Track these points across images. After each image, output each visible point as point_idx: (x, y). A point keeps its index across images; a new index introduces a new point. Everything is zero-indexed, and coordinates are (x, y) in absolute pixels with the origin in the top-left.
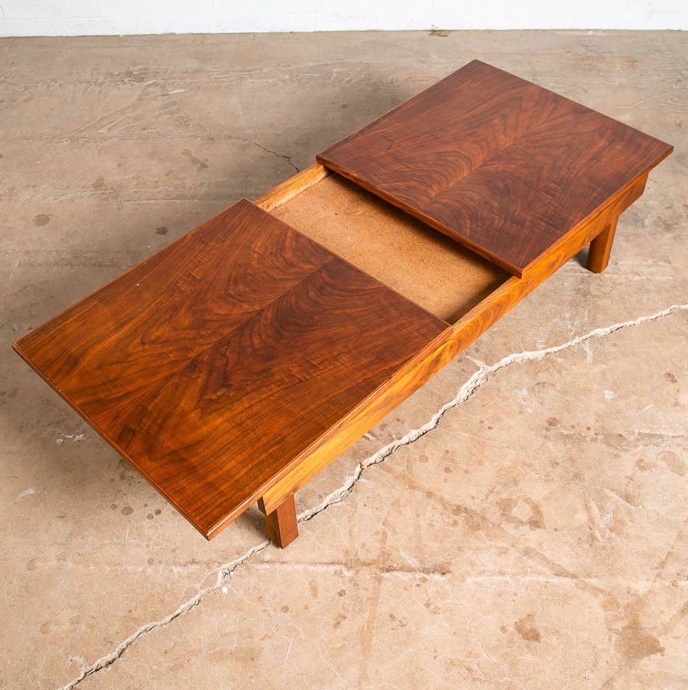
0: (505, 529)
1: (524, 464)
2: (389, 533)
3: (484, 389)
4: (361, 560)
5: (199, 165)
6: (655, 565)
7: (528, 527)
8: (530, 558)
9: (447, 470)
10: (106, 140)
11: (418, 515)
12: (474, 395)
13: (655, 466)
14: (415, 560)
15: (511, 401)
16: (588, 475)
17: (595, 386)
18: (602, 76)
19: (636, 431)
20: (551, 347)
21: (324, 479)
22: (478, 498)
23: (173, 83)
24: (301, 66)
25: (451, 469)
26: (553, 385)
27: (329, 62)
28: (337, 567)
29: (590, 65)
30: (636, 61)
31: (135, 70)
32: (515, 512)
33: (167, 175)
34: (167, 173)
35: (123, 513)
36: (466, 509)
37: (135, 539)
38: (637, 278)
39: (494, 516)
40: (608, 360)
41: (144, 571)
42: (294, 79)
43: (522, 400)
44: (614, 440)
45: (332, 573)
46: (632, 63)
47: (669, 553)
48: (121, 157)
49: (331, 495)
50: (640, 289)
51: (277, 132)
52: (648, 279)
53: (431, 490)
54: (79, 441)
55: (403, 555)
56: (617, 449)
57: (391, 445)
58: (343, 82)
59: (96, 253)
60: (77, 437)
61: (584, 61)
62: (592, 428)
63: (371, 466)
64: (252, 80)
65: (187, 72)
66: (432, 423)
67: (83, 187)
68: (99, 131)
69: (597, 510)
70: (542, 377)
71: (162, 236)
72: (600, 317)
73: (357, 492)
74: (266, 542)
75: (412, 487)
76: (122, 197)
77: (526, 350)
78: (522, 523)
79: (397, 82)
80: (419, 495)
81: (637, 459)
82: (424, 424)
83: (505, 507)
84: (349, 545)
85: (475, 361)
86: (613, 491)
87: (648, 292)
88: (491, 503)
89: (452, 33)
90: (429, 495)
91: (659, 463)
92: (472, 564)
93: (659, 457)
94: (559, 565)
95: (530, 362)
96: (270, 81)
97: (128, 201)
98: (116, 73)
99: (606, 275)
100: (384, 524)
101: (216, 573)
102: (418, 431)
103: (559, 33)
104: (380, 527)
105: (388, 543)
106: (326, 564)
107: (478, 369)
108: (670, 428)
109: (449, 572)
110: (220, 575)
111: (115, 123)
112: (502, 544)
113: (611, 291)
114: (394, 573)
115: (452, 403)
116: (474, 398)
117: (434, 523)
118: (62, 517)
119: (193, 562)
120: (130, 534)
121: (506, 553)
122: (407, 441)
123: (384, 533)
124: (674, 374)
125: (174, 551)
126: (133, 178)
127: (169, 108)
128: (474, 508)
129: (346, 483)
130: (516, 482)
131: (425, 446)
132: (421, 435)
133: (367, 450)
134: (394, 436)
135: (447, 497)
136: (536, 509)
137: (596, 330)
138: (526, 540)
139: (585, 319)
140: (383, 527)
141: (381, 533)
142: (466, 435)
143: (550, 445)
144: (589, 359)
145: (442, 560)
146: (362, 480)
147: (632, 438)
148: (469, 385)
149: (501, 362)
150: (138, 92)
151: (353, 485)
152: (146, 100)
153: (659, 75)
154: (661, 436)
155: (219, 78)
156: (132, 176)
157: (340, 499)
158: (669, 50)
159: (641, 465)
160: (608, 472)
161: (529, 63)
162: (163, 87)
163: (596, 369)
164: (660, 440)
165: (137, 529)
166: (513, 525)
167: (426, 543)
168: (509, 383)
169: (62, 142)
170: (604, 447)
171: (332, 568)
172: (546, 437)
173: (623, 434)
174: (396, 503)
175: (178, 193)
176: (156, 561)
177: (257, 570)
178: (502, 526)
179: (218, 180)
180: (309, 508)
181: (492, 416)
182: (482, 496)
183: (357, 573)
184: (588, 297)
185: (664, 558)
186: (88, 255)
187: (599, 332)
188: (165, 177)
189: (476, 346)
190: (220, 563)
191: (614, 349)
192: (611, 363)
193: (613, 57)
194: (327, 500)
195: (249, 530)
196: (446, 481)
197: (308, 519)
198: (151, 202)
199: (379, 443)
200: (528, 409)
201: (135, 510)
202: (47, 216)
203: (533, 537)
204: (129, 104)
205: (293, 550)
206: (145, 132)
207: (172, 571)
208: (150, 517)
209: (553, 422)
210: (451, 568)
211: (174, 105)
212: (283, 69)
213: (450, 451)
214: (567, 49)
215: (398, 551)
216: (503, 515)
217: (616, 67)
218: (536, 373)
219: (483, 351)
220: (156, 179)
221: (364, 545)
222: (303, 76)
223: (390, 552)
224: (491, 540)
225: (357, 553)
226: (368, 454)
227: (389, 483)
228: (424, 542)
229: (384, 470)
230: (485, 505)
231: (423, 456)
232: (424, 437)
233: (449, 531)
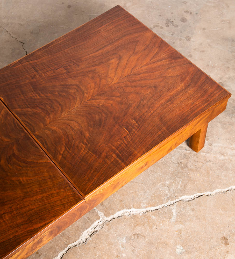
3: (98, 234)
12: (90, 239)
15: (113, 246)
17: (172, 241)
20: (151, 206)
26: (144, 237)
38: (222, 158)
40: (186, 221)
43: (121, 247)
50: (222, 167)
52: (229, 159)
70: (139, 230)
72: (189, 186)
77: (134, 207)
85: (99, 212)
87: (227, 169)
95: (134, 216)
99: (202, 153)
107: (99, 218)
113: (202, 166)
115: (75, 243)
116: (90, 241)
124: (228, 238)
137: (183, 196)
139: (179, 187)
144: (173, 219)
148: (90, 230)
149: (114, 215)
163: (177, 227)
168: (116, 231)
181: (98, 257)
184: (185, 169)
187: (186, 197)
191: (191, 213)
192: (188, 224)
200: (123, 254)
218: (135, 226)
219: (105, 205)
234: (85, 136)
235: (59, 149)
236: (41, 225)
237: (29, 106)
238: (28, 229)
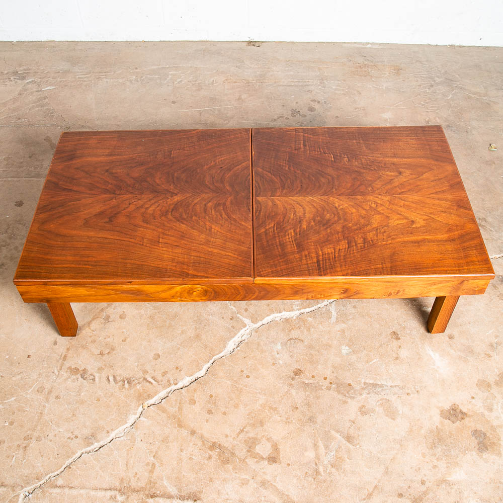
0: (248, 463)
1: (271, 408)
2: (157, 464)
3: (247, 343)
4: (132, 488)
6: (364, 497)
7: (267, 462)
8: (266, 489)
9: (210, 412)
11: (182, 450)
12: (239, 348)
13: (373, 411)
14: (174, 488)
15: (267, 354)
16: (320, 418)
17: (335, 342)
18: (374, 81)
19: (363, 381)
20: (305, 308)
21: (113, 417)
22: (231, 436)
23: (47, 81)
24: (145, 69)
25: (213, 411)
26: (302, 341)
27: (167, 66)
28: (113, 493)
29: (365, 71)
30: (401, 69)
31: (20, 70)
32: (258, 449)
33: (30, 157)
34: (31, 155)
36: (220, 445)
39: (242, 453)
40: (347, 320)
42: (139, 80)
43: (276, 354)
44: (344, 389)
45: (108, 498)
46: (398, 70)
47: (376, 487)
49: (117, 430)
53: (195, 429)
55: (166, 484)
56: (345, 396)
57: (169, 389)
58: (176, 83)
61: (361, 68)
62: (328, 378)
63: (151, 407)
64: (107, 80)
65: (59, 72)
66: (203, 372)
69: (324, 448)
70: (295, 334)
71: (19, 208)
73: (137, 429)
74: (61, 470)
75: (180, 426)
77: (285, 310)
78: (262, 458)
79: (216, 83)
80: (185, 432)
81: (360, 405)
82: (197, 372)
83: (251, 444)
84: (124, 474)
85: (244, 319)
86: (338, 433)
88: (240, 441)
89: (264, 44)
90: (193, 433)
91: (377, 409)
92: (219, 493)
93: (378, 404)
94: (287, 496)
95: (287, 320)
96: (121, 81)
98: (6, 72)
100: (154, 456)
101: (18, 496)
102: (191, 378)
103: (345, 45)
104: (151, 459)
105: (155, 474)
106: (105, 490)
107: (245, 326)
108: (390, 379)
109: (200, 499)
110: (22, 496)
112: (245, 477)
114: (157, 499)
115: (221, 355)
116: (239, 351)
117: (193, 457)
119: (2, 485)
121: (247, 484)
122: (182, 386)
123: (154, 465)
124: (399, 333)
127: (40, 102)
128: (226, 445)
129: (129, 421)
130: (262, 423)
131: (195, 391)
132: (193, 382)
133: (148, 393)
134: (172, 382)
135: (206, 435)
136: (275, 447)
138: (264, 473)
140: (153, 459)
141: (151, 465)
142: (228, 382)
143: (293, 392)
144: (333, 319)
145: (196, 489)
146: (142, 418)
147: (358, 387)
148: (237, 339)
149: (263, 320)
150: (19, 88)
151: (135, 422)
152: (24, 95)
153: (417, 81)
154: (381, 386)
155: (82, 78)
156: (4, 157)
157: (123, 434)
158: (427, 61)
159: (363, 411)
160: (336, 416)
161: (320, 69)
162: (39, 85)
163: (338, 327)
164: (380, 389)
166: (256, 460)
167: (185, 474)
168: (267, 338)
170: (335, 394)
171: (109, 493)
172: (291, 385)
173: (352, 384)
174: (166, 439)
175: (37, 172)
177: (51, 494)
178: (247, 460)
180: (98, 441)
181: (251, 366)
182: (234, 435)
183: (128, 498)
185: (371, 490)
188: (29, 159)
189: (246, 307)
190: (22, 487)
191: (353, 311)
192: (350, 322)
193: (384, 66)
194: (112, 435)
196: (207, 421)
197: (96, 451)
198: (15, 179)
199: (159, 388)
200: (280, 361)
203: (269, 471)
204: (12, 98)
206: (19, 121)
209: (298, 372)
210: (202, 496)
211: (45, 99)
212: (131, 71)
213: (214, 395)
214: (350, 59)
215: (162, 480)
216: (248, 451)
217: (386, 74)
218: (290, 331)
219: (250, 311)
220: (21, 161)
221: (136, 474)
222: (146, 77)
223: (156, 481)
224: (236, 473)
225: (130, 481)
226: (150, 397)
227: (163, 422)
228: (183, 473)
229: (160, 410)
230: (236, 443)
231: (192, 399)
232: (195, 383)
233: (205, 464)
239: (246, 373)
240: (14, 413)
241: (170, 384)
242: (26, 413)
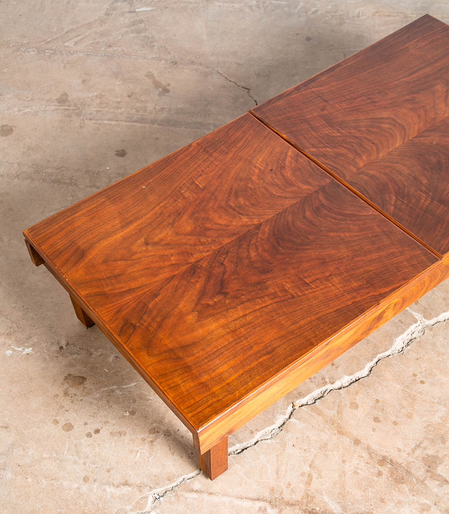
0: (428, 485)
2: (315, 476)
3: (419, 342)
4: (286, 500)
5: (161, 89)
9: (376, 420)
10: (72, 54)
11: (344, 461)
12: (409, 347)
14: (337, 506)
22: (405, 451)
25: (380, 419)
28: (262, 504)
32: (440, 470)
33: (129, 96)
34: (130, 94)
35: (63, 429)
36: (391, 461)
37: (73, 456)
39: (419, 471)
41: (78, 488)
42: (261, 6)
45: (257, 509)
48: (86, 74)
49: (262, 431)
51: (240, 61)
53: (359, 438)
54: (28, 354)
55: (326, 500)
57: (323, 389)
58: (309, 13)
59: (56, 169)
60: (26, 350)
63: (303, 407)
66: (365, 372)
67: (48, 101)
68: (66, 44)
71: (121, 158)
73: (287, 431)
74: (197, 472)
75: (341, 433)
76: (85, 115)
78: (446, 481)
79: (363, 16)
80: (347, 441)
82: (357, 371)
83: (431, 463)
84: (275, 483)
85: (414, 313)
88: (417, 457)
90: (357, 442)
96: (237, 6)
97: (90, 119)
100: (310, 466)
101: (146, 497)
102: (351, 377)
104: (307, 469)
105: (313, 486)
106: (252, 499)
107: (416, 321)
110: (151, 499)
111: (82, 37)
112: (425, 501)
115: (387, 353)
116: (409, 350)
117: (359, 471)
118: (6, 428)
119: (126, 484)
120: (68, 450)
121: (428, 510)
122: (339, 386)
123: (310, 476)
125: (109, 471)
126: (96, 97)
127: (135, 27)
128: (400, 461)
129: (277, 421)
130: (443, 440)
131: (357, 393)
132: (353, 382)
133: (299, 391)
134: (327, 380)
135: (374, 447)
140: (309, 469)
141: (307, 475)
142: (398, 386)
145: (364, 509)
146: (292, 420)
148: (406, 336)
149: (439, 317)
151: (284, 424)
152: (113, 15)
156: (95, 94)
157: (270, 436)
162: (131, 4)
165: (76, 446)
166: (438, 482)
167: (349, 490)
169: (28, 52)
171: (257, 505)
174: (324, 447)
175: (139, 116)
176: (91, 480)
177: (186, 499)
178: (426, 482)
179: (179, 106)
180: (240, 442)
181: (425, 370)
182: (409, 450)
183: (280, 512)
186: (49, 171)
188: (128, 99)
190: (151, 488)
194: (257, 437)
195: (182, 457)
196: (374, 430)
197: (238, 453)
198: (113, 123)
199: (312, 385)
201: (76, 427)
202: (11, 127)
204: (97, 18)
205: (221, 482)
206: (111, 49)
207: (105, 490)
208: (89, 435)
211: (141, 23)
213: (381, 400)
215: (322, 494)
216: (428, 471)
219: (422, 304)
220: (119, 100)
221: (290, 484)
222: (270, 3)
223: (314, 495)
224: (414, 495)
225: (282, 492)
226: (301, 395)
227: (319, 426)
228: (347, 489)
229: (315, 412)
230: (411, 459)
231: (354, 403)
232: (356, 384)
233: (374, 481)
234: (421, 183)
235: (388, 199)
236: (387, 290)
237: (327, 145)
238: (372, 294)
239: (419, 377)
240: (134, 401)
241: (326, 382)
242: (150, 402)
